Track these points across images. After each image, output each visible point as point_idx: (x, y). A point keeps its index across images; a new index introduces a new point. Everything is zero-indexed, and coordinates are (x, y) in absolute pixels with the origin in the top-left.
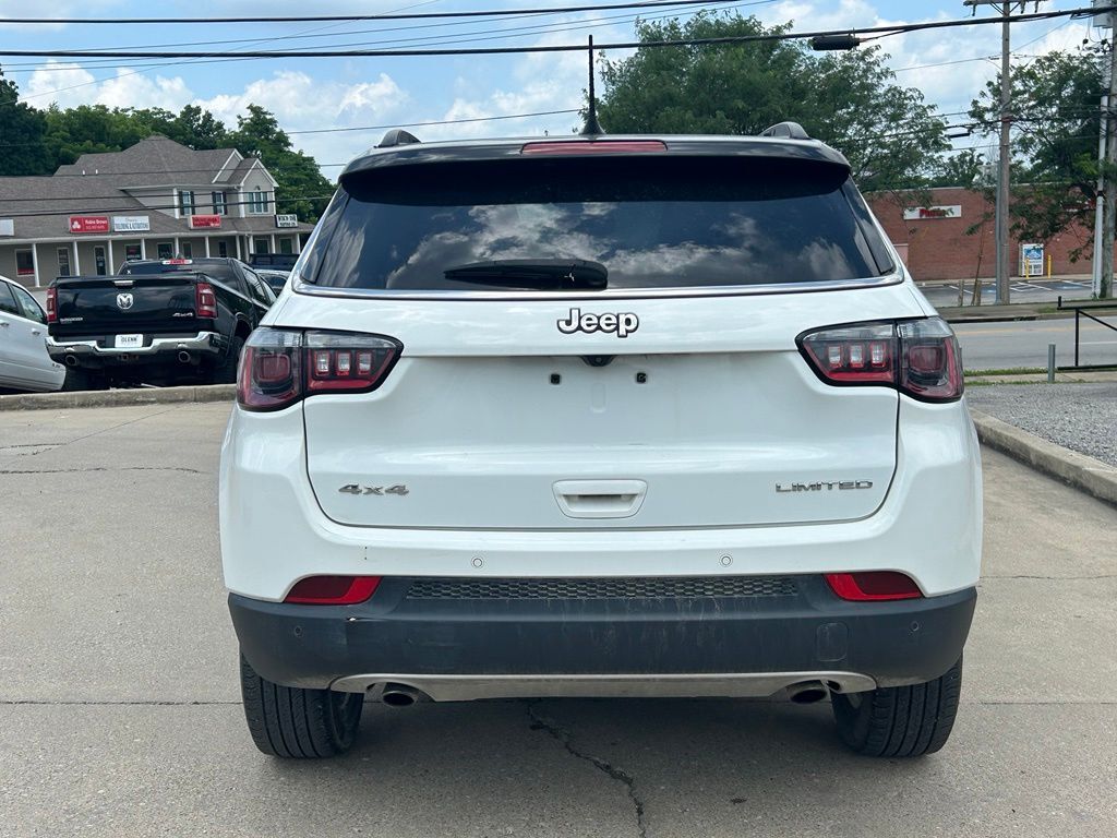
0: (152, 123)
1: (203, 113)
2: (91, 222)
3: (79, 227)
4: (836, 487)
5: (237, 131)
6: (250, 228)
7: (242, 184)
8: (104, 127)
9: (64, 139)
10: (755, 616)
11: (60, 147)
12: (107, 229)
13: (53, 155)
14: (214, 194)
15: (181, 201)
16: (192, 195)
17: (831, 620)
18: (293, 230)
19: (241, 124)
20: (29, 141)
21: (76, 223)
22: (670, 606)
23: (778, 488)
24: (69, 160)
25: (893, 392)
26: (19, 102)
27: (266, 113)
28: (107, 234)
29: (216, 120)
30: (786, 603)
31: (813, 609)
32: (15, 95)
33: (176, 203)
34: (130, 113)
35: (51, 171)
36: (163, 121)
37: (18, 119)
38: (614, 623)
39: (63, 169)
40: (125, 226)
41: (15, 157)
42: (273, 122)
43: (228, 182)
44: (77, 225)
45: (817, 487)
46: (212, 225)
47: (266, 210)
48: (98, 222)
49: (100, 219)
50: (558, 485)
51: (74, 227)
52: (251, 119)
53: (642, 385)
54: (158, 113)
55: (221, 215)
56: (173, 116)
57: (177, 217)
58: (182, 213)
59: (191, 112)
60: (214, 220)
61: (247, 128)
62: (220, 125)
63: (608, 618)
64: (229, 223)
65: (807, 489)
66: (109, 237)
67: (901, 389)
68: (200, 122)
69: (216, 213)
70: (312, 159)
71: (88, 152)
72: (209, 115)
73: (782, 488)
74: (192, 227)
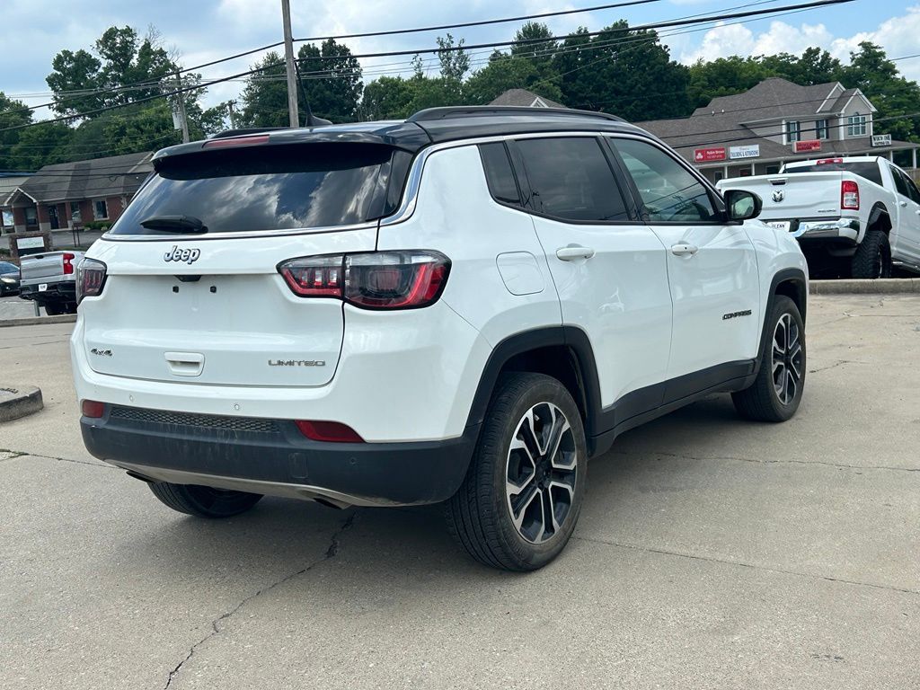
0: (778, 67)
1: (821, 53)
2: (711, 153)
3: (702, 157)
4: (303, 364)
5: (850, 65)
6: (846, 149)
7: (843, 112)
8: (735, 74)
9: (704, 87)
10: (255, 444)
11: (699, 93)
12: (725, 157)
13: (694, 100)
14: (817, 122)
15: (788, 129)
16: (798, 123)
17: (296, 450)
18: (887, 148)
19: (853, 60)
20: (677, 90)
21: (699, 154)
22: (214, 433)
23: (270, 362)
24: (704, 104)
25: (340, 302)
26: (670, 61)
27: (876, 47)
28: (723, 161)
29: (834, 58)
30: (273, 437)
31: (288, 443)
32: (667, 56)
33: (784, 130)
34: (761, 60)
35: (690, 113)
36: (787, 64)
37: (668, 75)
38: (188, 441)
39: (698, 111)
40: (738, 154)
41: (665, 104)
42: (882, 54)
43: (831, 111)
44: (700, 156)
45: (291, 363)
46: (813, 148)
47: (864, 132)
48: (717, 152)
49: (718, 150)
50: (166, 354)
51: (698, 157)
52: (863, 54)
53: (213, 294)
54: (784, 58)
55: (824, 139)
56: (796, 59)
57: (785, 143)
58: (789, 140)
59: (811, 53)
60: (815, 144)
61: (859, 62)
62: (836, 62)
63: (185, 437)
64: (830, 146)
65: (286, 365)
66: (725, 164)
67: (345, 301)
68: (819, 61)
69: (818, 138)
70: (914, 83)
71: (722, 95)
72: (826, 55)
73: (272, 363)
74: (796, 151)
